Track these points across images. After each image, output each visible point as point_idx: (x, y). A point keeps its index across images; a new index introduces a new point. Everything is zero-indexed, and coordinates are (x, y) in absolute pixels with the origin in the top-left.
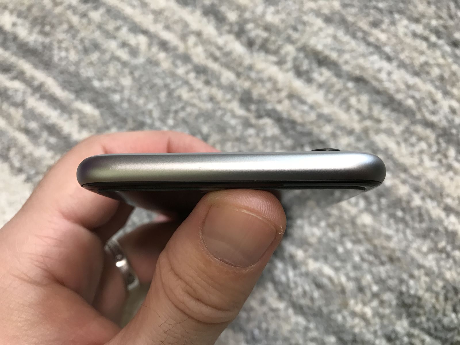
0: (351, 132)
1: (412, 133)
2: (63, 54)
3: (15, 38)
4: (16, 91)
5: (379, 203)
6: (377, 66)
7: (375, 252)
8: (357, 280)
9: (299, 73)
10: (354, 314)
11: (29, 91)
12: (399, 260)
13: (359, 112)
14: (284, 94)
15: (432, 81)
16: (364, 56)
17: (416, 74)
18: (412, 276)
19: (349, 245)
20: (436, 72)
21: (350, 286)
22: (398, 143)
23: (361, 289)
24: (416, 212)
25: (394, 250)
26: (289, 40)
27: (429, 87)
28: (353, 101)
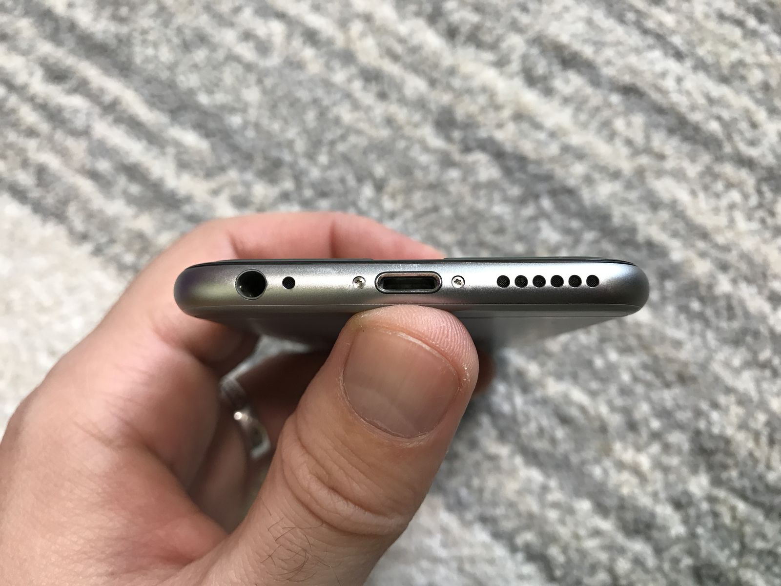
0: (616, 175)
1: (716, 177)
2: (150, 51)
3: (72, 26)
4: (76, 111)
5: (662, 288)
6: (659, 68)
7: (655, 367)
8: (627, 412)
9: (531, 79)
10: (621, 466)
11: (97, 110)
12: (694, 379)
13: (629, 142)
14: (506, 113)
15: (750, 92)
16: (637, 51)
17: (724, 80)
18: (715, 406)
19: (613, 356)
20: (756, 76)
21: (615, 420)
22: (693, 193)
23: (632, 426)
24: (722, 303)
25: (686, 364)
26: (515, 27)
27: (745, 101)
28: (619, 124)
